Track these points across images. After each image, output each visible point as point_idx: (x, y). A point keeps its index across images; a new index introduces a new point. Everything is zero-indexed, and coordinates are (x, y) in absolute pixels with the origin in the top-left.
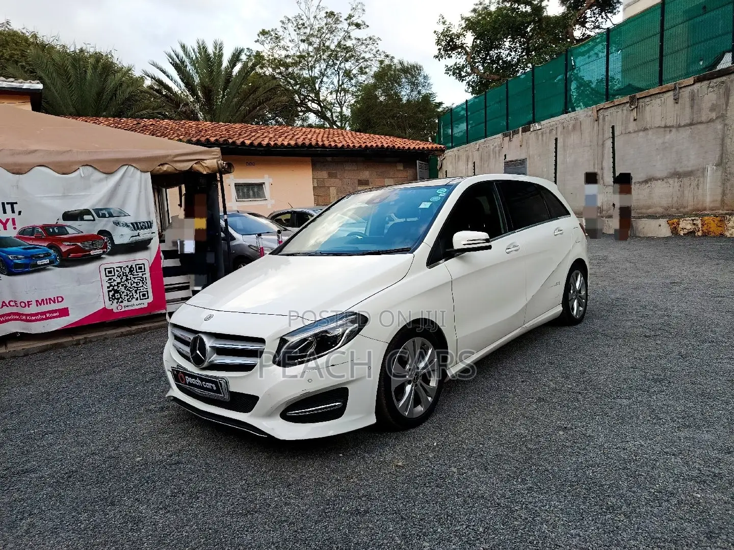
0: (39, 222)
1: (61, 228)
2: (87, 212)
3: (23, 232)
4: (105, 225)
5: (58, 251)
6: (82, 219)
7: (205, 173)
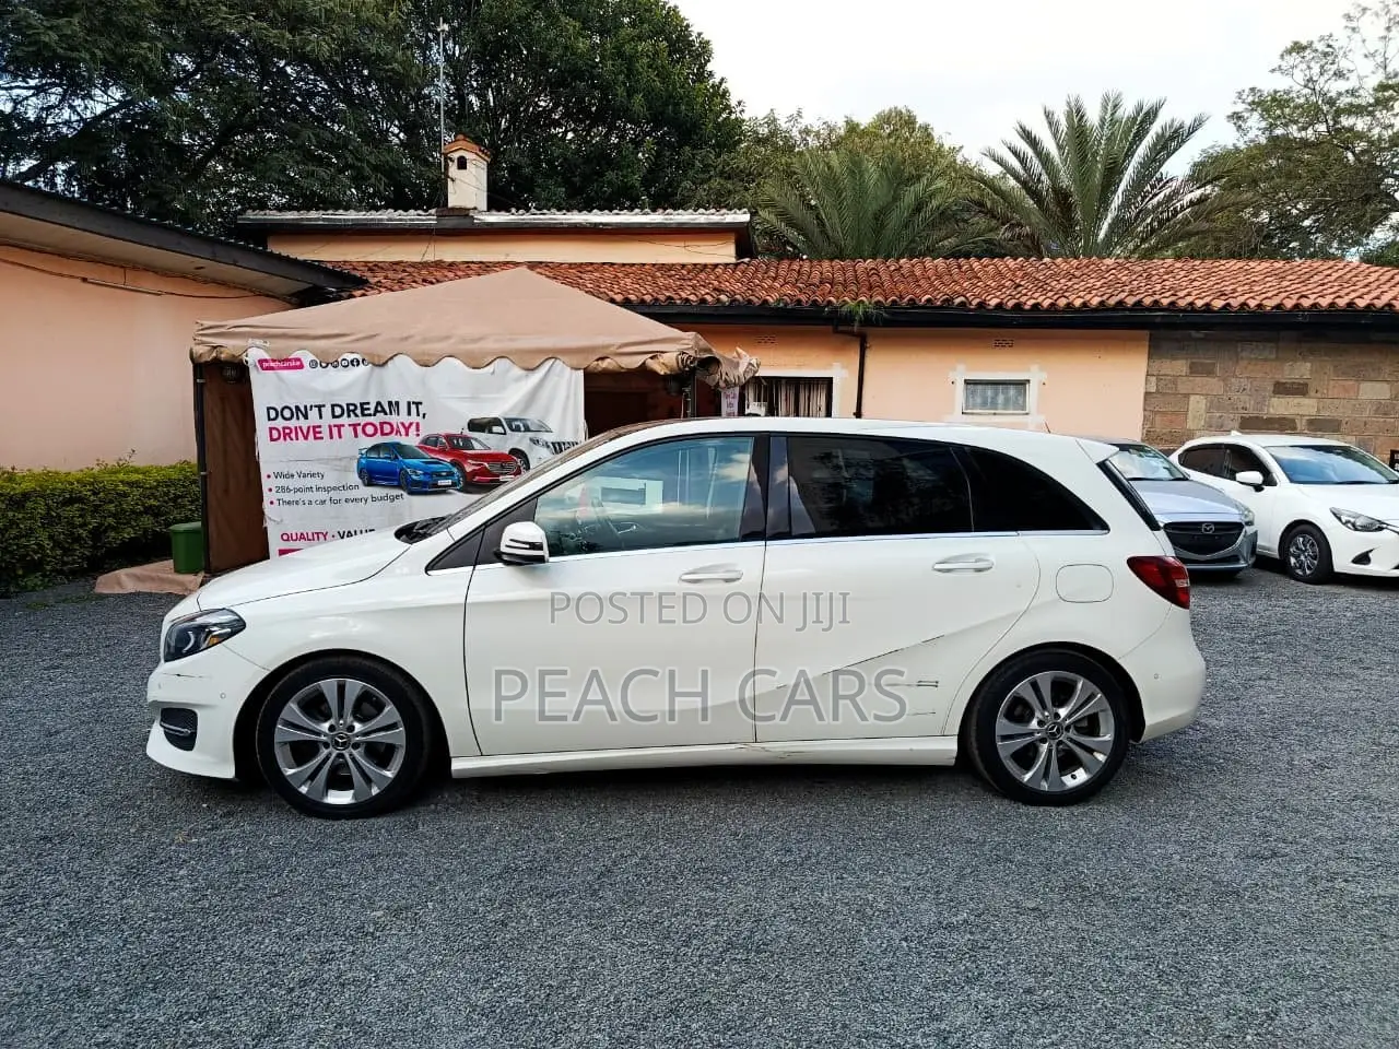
0: (443, 431)
1: (467, 440)
2: (497, 422)
3: (426, 441)
4: (520, 442)
5: (462, 469)
6: (491, 432)
7: (662, 373)
